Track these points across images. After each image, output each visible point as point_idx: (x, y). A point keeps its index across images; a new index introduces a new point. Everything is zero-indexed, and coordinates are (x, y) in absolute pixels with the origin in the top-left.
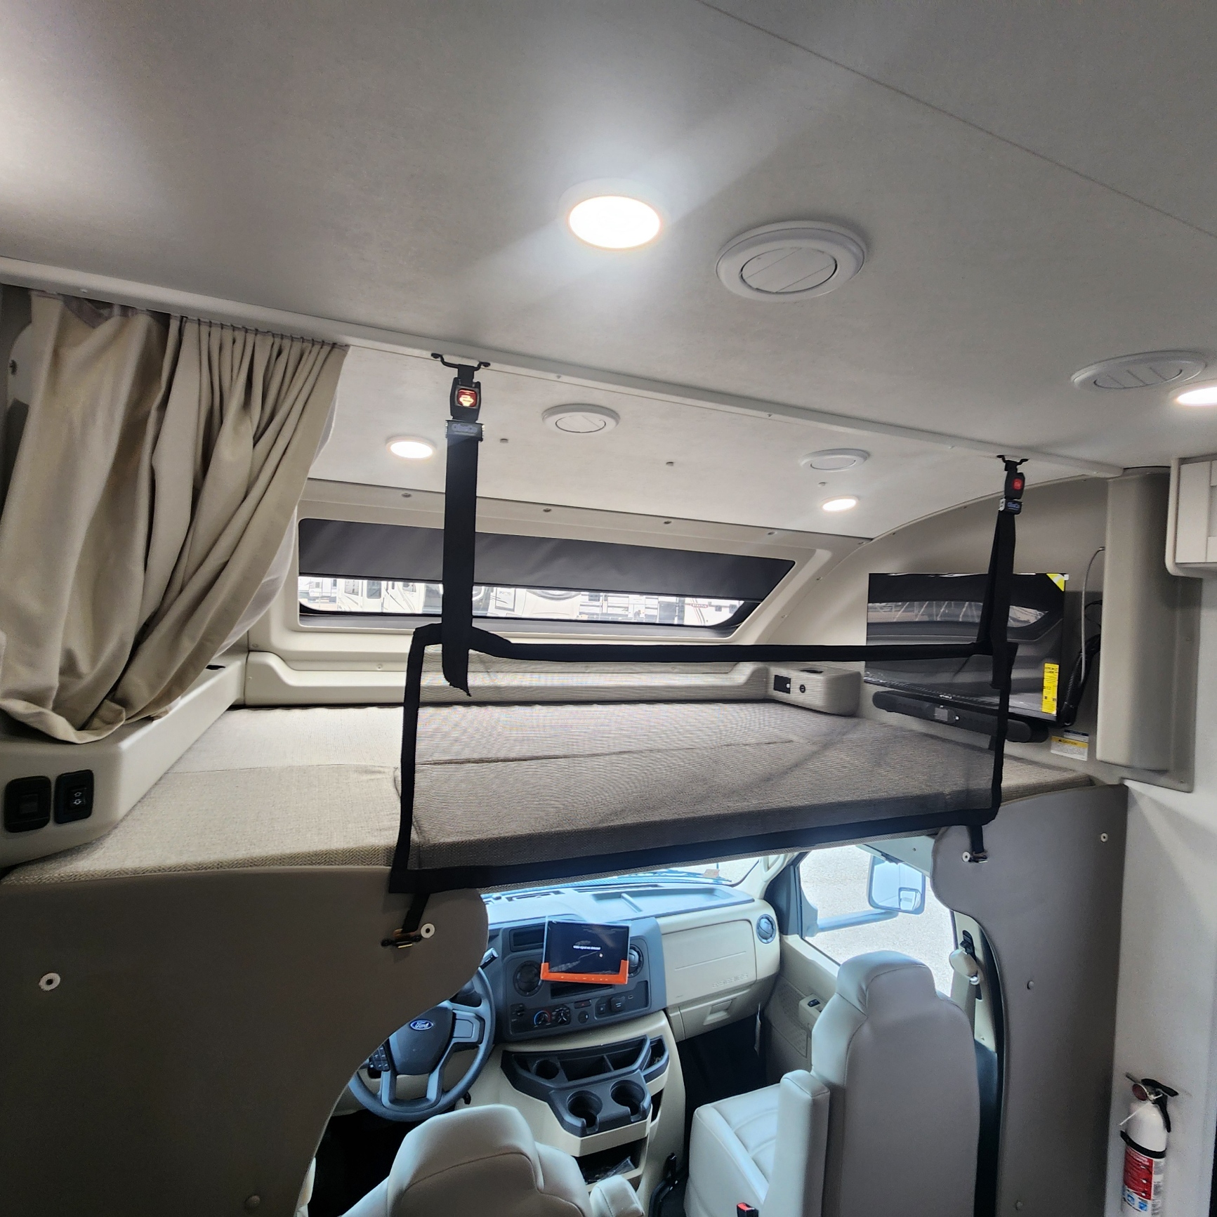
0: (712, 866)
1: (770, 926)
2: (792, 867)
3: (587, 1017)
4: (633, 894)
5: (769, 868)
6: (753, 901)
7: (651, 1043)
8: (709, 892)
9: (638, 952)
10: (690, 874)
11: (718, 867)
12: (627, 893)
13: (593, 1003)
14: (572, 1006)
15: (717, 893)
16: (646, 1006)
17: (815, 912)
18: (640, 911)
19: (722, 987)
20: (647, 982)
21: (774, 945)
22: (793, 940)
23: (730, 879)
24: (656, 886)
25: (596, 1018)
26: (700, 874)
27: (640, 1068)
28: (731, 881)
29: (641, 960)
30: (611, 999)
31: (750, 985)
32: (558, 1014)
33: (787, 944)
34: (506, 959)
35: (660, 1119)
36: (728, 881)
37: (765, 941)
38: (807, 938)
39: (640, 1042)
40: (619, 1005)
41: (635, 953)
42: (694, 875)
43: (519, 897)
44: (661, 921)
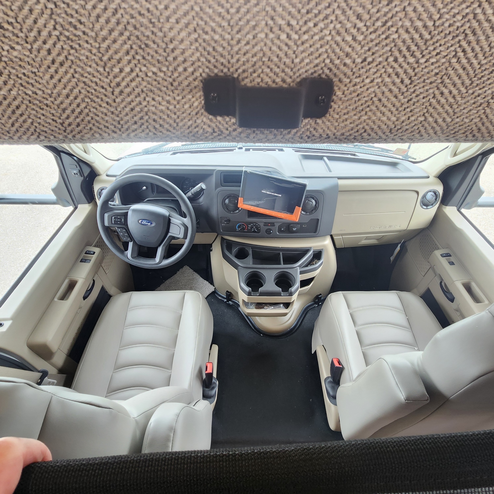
0: (404, 146)
1: (434, 198)
2: (480, 157)
3: (271, 232)
4: (330, 158)
5: (455, 155)
6: (428, 177)
7: (313, 252)
8: (394, 165)
9: (316, 201)
10: (383, 150)
11: (409, 148)
12: (327, 157)
13: (277, 225)
14: (262, 225)
15: (399, 166)
16: (315, 233)
17: (481, 193)
18: (330, 171)
19: (377, 230)
20: (318, 220)
21: (432, 211)
22: (450, 211)
23: (415, 157)
24: (354, 155)
25: (278, 233)
26: (391, 151)
27: (300, 266)
28: (415, 159)
29: (317, 206)
30: (290, 224)
31: (400, 231)
32: (252, 227)
33: (444, 212)
34: (218, 189)
35: (312, 286)
36: (413, 158)
37: (425, 207)
38: (463, 210)
39: (305, 251)
40: (294, 229)
41: (314, 201)
42: (387, 151)
43: (254, 150)
44: (341, 182)
